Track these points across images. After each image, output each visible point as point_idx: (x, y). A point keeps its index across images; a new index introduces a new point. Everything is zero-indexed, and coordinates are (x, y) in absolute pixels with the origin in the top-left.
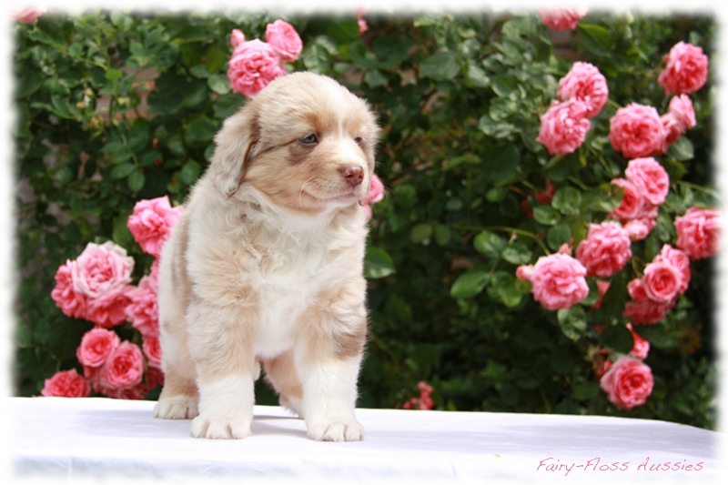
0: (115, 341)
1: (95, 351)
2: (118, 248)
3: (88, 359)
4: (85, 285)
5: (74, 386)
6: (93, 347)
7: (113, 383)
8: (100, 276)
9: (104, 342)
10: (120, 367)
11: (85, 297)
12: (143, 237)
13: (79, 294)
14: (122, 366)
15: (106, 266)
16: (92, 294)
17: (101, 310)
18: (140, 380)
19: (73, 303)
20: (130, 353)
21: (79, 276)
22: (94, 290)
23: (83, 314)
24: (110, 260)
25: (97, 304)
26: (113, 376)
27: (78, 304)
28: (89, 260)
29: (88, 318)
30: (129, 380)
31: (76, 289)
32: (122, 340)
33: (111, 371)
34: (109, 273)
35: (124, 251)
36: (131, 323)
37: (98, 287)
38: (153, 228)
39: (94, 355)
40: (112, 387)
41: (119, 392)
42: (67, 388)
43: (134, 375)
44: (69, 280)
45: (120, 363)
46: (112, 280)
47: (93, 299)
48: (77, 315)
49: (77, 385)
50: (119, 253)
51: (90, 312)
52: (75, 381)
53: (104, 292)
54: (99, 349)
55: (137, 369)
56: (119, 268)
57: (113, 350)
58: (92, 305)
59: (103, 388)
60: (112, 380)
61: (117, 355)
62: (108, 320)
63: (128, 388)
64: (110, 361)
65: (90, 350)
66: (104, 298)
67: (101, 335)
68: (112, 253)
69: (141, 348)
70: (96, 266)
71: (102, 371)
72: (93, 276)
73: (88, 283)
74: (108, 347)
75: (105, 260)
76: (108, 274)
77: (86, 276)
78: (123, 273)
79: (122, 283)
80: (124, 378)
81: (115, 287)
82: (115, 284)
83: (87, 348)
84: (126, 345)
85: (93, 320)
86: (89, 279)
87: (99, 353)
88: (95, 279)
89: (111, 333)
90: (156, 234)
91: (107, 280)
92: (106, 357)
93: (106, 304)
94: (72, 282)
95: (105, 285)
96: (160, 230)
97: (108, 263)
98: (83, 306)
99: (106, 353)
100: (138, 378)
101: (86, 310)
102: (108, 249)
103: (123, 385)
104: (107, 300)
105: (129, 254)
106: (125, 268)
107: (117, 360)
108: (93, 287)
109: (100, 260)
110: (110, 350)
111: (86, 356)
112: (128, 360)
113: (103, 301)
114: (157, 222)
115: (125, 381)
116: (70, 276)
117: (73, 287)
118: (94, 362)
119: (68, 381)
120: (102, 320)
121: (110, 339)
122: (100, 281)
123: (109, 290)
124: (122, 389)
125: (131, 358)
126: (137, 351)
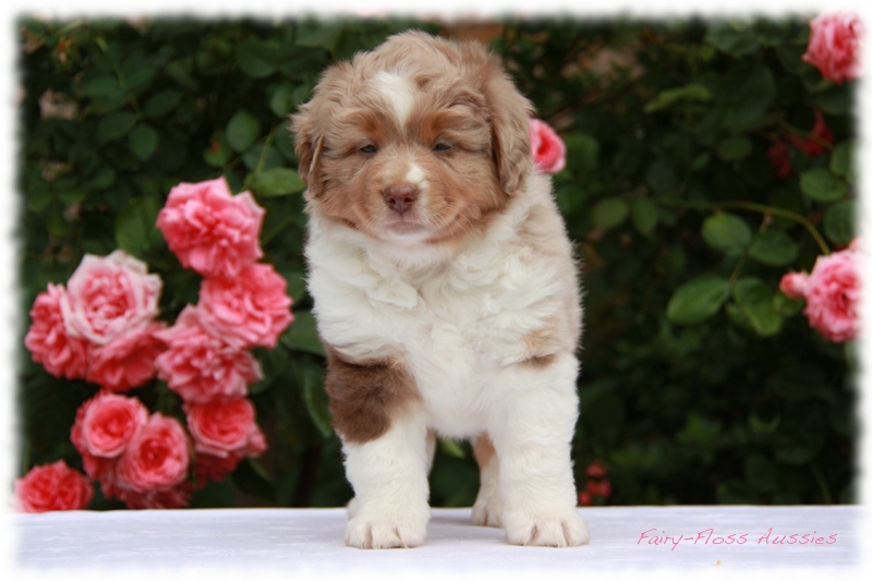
0: (141, 415)
1: (107, 432)
2: (132, 261)
3: (96, 445)
4: (86, 324)
5: (65, 488)
6: (103, 425)
7: (140, 483)
8: (108, 308)
9: (122, 417)
10: (151, 456)
11: (85, 343)
12: (184, 244)
13: (75, 339)
14: (154, 454)
15: (116, 292)
16: (97, 339)
17: (113, 364)
18: (184, 476)
19: (65, 355)
20: (165, 433)
21: (73, 309)
22: (99, 332)
23: (82, 371)
24: (123, 281)
25: (107, 354)
26: (140, 472)
27: (74, 355)
28: (89, 284)
29: (89, 378)
30: (166, 476)
31: (71, 331)
32: (151, 411)
33: (135, 464)
34: (121, 302)
35: (142, 266)
36: (165, 383)
37: (106, 326)
38: (204, 230)
39: (108, 438)
40: (138, 490)
41: (149, 497)
42: (53, 492)
43: (174, 467)
44: (55, 316)
45: (151, 449)
46: (128, 313)
47: (98, 346)
48: (70, 373)
49: (71, 486)
50: (136, 270)
51: (95, 367)
52: (67, 481)
53: (117, 335)
54: (114, 428)
55: (179, 458)
56: (139, 295)
57: (139, 429)
58: (99, 357)
59: (121, 491)
60: (138, 477)
61: (145, 437)
62: (124, 380)
63: (164, 489)
64: (134, 447)
65: (99, 430)
66: (118, 343)
67: (116, 406)
68: (126, 269)
69: (184, 424)
70: (100, 291)
71: (120, 464)
72: (96, 309)
73: (90, 320)
74: (130, 424)
75: (114, 282)
76: (122, 304)
77: (85, 309)
78: (146, 303)
79: (144, 318)
80: (158, 473)
81: (135, 326)
82: (134, 320)
83: (94, 428)
84: (158, 421)
85: (98, 380)
86: (91, 314)
87: (113, 435)
88: (101, 313)
89: (133, 402)
90: (207, 239)
91: (120, 314)
92: (128, 441)
93: (122, 354)
94: (62, 320)
95: (119, 323)
96: (216, 232)
97: (120, 286)
98: (82, 358)
99: (127, 434)
100: (181, 472)
101: (87, 364)
102: (118, 264)
103: (157, 485)
104: (124, 347)
105: (151, 271)
106: (147, 293)
107: (146, 446)
108: (99, 327)
109: (106, 281)
110: (134, 429)
111: (92, 440)
112: (164, 445)
113: (117, 349)
114: (209, 218)
115: (159, 479)
116: (58, 310)
117: (64, 328)
118: (108, 451)
119: (55, 481)
120: (114, 379)
121: (132, 412)
122: (110, 316)
123: (125, 330)
124: (154, 492)
125: (168, 441)
126: (177, 429)
